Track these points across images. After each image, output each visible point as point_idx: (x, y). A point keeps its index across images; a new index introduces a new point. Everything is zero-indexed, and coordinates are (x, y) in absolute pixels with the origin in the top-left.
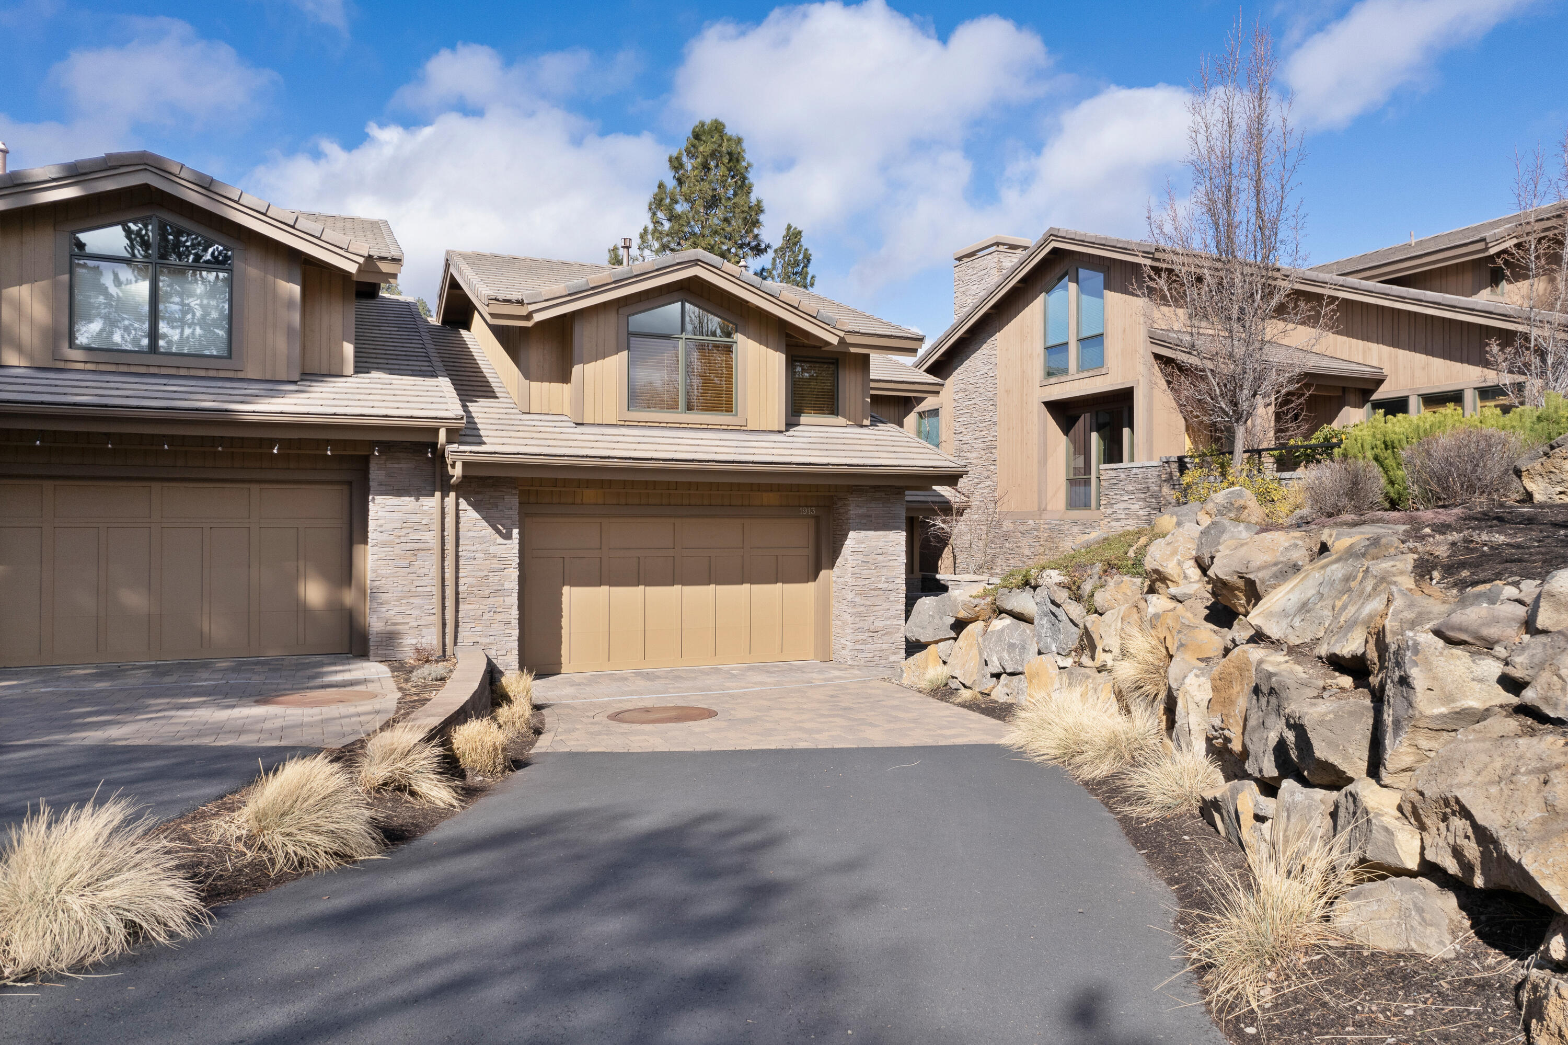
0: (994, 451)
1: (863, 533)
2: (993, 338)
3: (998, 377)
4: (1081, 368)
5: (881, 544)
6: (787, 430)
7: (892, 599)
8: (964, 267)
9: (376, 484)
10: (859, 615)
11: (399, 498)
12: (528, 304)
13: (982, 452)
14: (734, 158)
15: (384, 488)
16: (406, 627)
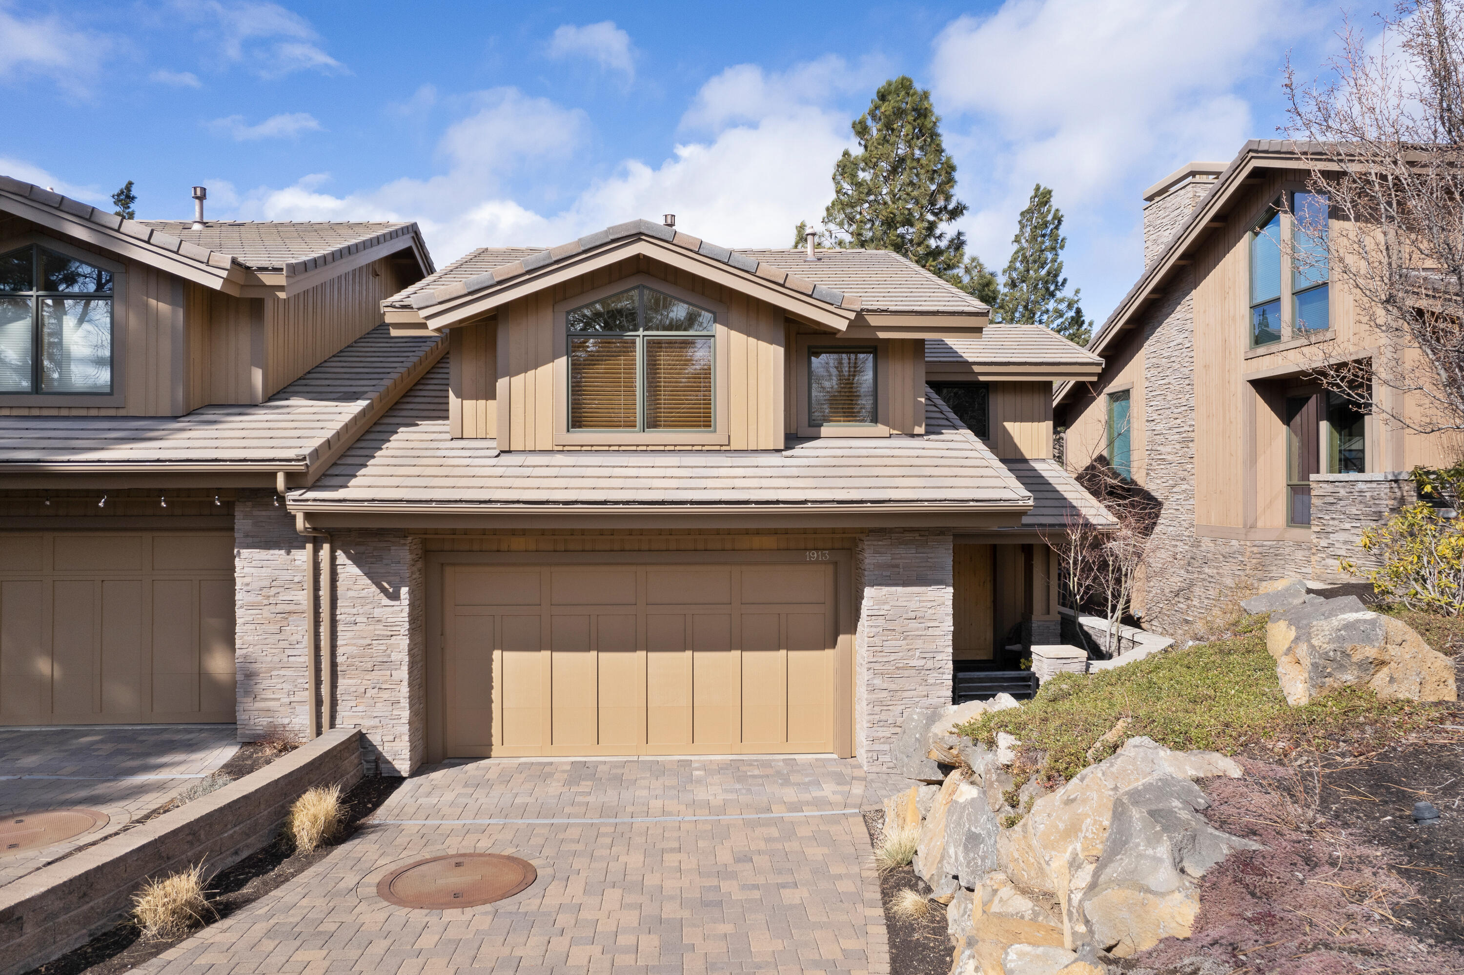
0: (1191, 445)
1: (885, 590)
2: (1188, 298)
3: (1194, 348)
4: (1298, 332)
5: (913, 605)
6: (787, 448)
7: (931, 681)
8: (1154, 209)
9: (242, 535)
10: (880, 702)
11: (267, 552)
12: (419, 309)
13: (1178, 446)
14: (922, 113)
15: (250, 540)
16: (277, 703)
